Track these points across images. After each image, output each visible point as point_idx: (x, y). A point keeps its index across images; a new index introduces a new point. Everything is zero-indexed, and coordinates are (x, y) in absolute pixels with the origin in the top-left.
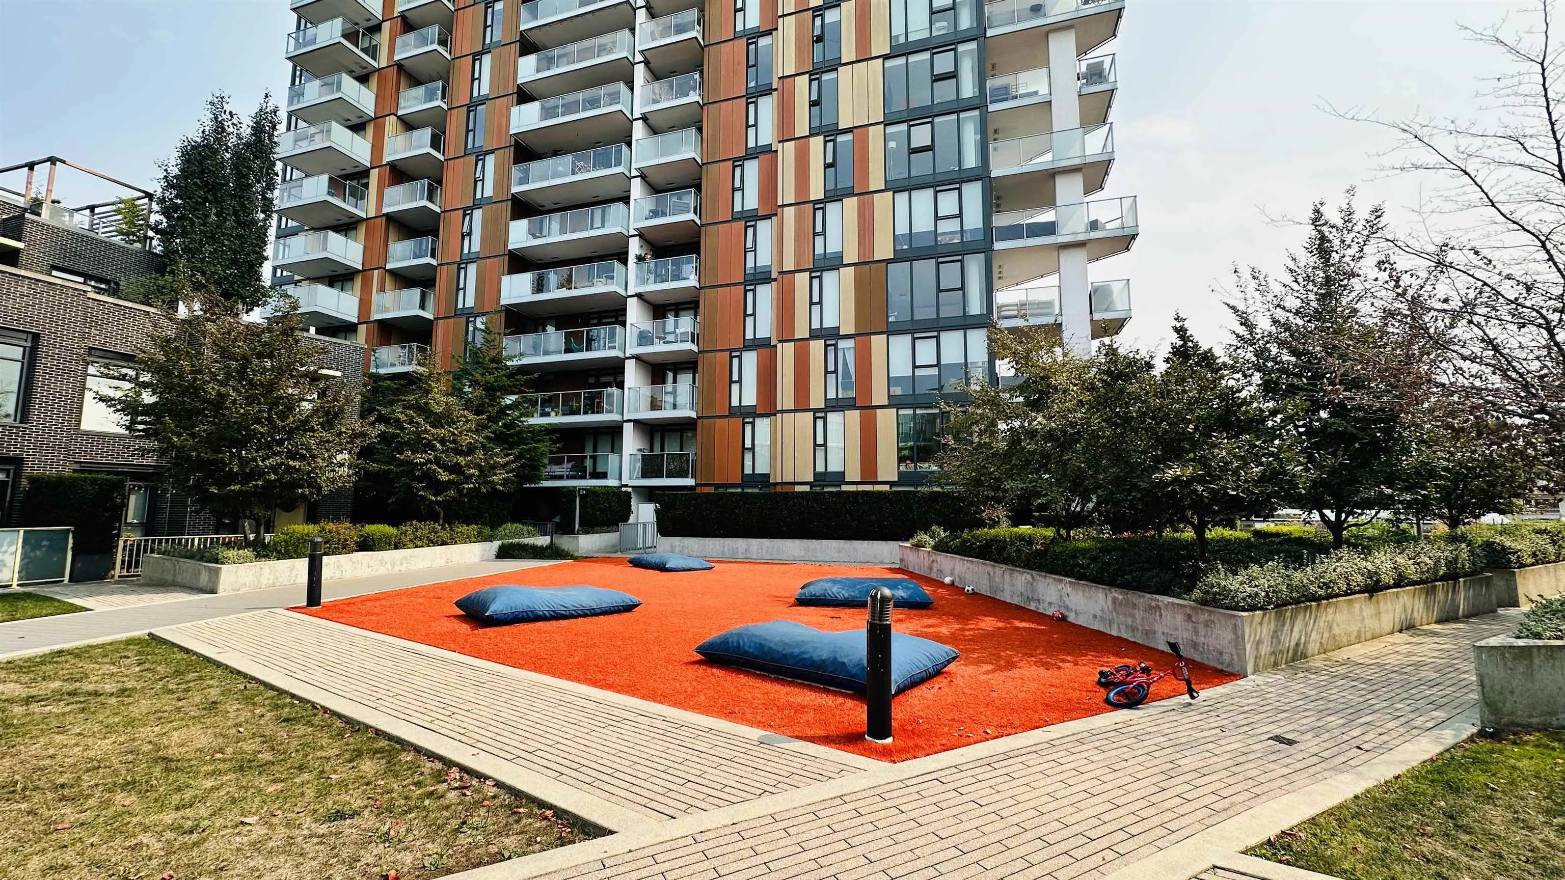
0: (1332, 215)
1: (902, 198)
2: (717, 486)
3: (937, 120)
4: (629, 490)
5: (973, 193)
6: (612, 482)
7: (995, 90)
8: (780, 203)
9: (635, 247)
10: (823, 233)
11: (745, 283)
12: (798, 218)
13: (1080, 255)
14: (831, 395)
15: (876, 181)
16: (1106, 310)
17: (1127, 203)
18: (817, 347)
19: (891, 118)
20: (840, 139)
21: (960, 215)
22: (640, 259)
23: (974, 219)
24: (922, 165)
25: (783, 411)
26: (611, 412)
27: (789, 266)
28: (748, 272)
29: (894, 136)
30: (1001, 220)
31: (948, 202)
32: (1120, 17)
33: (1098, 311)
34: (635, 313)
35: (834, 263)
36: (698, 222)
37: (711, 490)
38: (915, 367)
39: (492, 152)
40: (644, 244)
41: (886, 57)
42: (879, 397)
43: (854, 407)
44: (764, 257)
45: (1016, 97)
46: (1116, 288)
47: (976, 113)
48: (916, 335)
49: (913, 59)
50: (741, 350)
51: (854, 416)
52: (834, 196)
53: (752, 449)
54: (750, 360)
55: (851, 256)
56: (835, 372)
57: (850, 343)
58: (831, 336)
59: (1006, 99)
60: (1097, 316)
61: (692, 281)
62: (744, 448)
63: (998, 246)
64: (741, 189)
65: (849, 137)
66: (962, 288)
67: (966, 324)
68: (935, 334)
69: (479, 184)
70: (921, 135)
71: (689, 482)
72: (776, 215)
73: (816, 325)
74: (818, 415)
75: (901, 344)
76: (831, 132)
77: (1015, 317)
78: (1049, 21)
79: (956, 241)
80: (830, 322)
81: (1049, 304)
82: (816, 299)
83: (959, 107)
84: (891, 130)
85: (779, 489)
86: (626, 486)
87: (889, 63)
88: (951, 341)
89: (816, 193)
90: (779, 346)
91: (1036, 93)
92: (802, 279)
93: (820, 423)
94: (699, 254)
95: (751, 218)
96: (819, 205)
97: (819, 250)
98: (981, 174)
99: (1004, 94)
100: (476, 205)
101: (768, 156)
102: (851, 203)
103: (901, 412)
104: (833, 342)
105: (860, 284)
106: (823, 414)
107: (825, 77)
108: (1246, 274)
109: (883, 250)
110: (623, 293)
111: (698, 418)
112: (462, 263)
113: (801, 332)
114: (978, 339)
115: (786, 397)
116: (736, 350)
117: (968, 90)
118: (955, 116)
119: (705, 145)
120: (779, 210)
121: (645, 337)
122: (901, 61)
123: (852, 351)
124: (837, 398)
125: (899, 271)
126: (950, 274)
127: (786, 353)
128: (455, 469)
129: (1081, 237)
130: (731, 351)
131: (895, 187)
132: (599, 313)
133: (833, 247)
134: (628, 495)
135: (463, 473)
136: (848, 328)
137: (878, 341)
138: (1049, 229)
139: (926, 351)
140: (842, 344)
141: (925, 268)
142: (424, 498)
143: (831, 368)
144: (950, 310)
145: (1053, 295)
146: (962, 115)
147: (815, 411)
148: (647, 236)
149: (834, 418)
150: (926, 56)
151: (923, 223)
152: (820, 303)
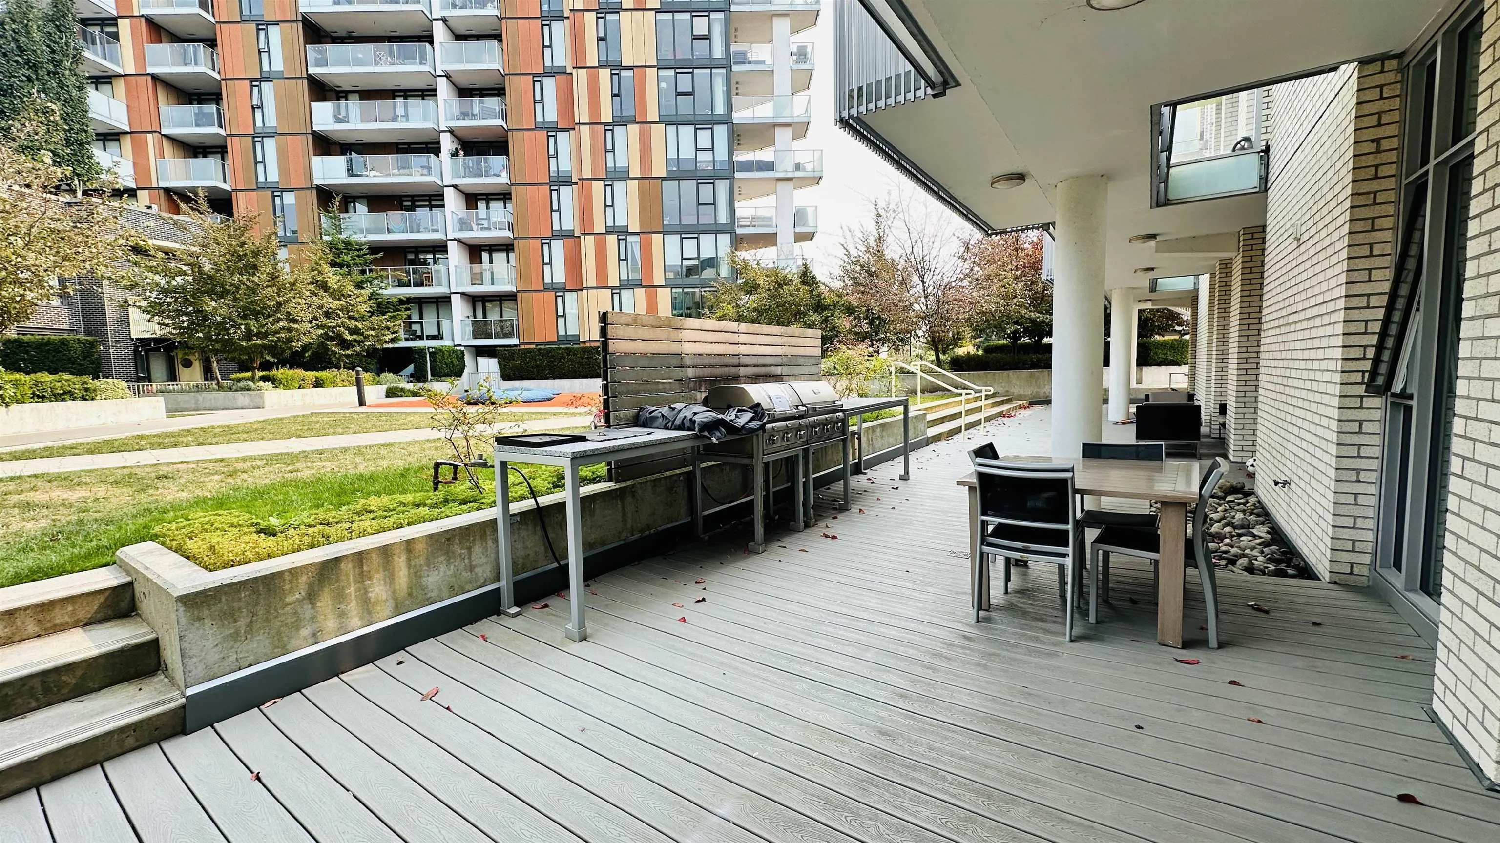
0: (881, 204)
1: (672, 129)
2: (537, 344)
3: (696, 71)
4: (462, 348)
5: (721, 132)
6: (446, 343)
7: (736, 53)
8: (577, 121)
9: (447, 144)
10: (613, 150)
11: (550, 184)
12: (593, 135)
13: (789, 185)
14: (624, 277)
15: (653, 115)
16: (803, 226)
17: (817, 154)
18: (612, 239)
19: (663, 64)
20: (624, 73)
21: (713, 149)
22: (455, 154)
23: (722, 153)
24: (685, 106)
25: (587, 288)
26: (440, 285)
27: (587, 174)
28: (552, 175)
29: (665, 78)
30: (741, 156)
31: (704, 138)
32: (818, 15)
33: (799, 226)
34: (452, 201)
35: (623, 176)
36: (505, 126)
37: (534, 346)
38: (683, 258)
39: (276, 23)
40: (455, 140)
41: (657, 11)
42: (659, 280)
43: (641, 286)
44: (565, 164)
45: (750, 63)
46: (810, 212)
47: (724, 71)
48: (683, 236)
49: (678, 16)
50: (550, 238)
51: (641, 293)
52: (621, 121)
53: (564, 316)
54: (558, 246)
55: (635, 172)
56: (626, 259)
57: (636, 239)
58: (622, 232)
59: (744, 63)
60: (798, 230)
61: (504, 179)
62: (557, 316)
63: (737, 175)
64: (542, 102)
65: (630, 73)
66: (714, 204)
67: (716, 230)
68: (696, 235)
69: (265, 56)
70: (685, 82)
71: (514, 341)
72: (574, 129)
73: (610, 223)
74: (614, 291)
75: (673, 241)
76: (616, 67)
77: (749, 226)
78: (773, 8)
79: (710, 168)
80: (621, 222)
81: (770, 219)
82: (609, 203)
83: (711, 65)
84: (662, 73)
85: (588, 345)
86: (460, 345)
87: (661, 16)
88: (707, 241)
89: (607, 117)
90: (582, 237)
91: (763, 62)
92: (598, 186)
93: (616, 297)
94: (507, 154)
95: (552, 130)
96: (609, 127)
97: (610, 164)
98: (726, 120)
99: (742, 59)
100: (266, 78)
101: (564, 77)
102: (634, 129)
103: (674, 290)
104: (624, 237)
105: (642, 195)
106: (618, 291)
107: (609, 17)
108: (845, 229)
109: (660, 170)
110: (440, 183)
111: (518, 291)
112: (258, 137)
113: (599, 228)
114: (725, 240)
115: (590, 277)
116: (546, 238)
117: (718, 52)
118: (708, 71)
119: (506, 57)
120: (577, 127)
121: (465, 223)
122: (669, 16)
123: (638, 245)
124: (628, 280)
125: (670, 186)
126: (706, 192)
127: (588, 244)
128: (354, 331)
129: (790, 175)
130: (542, 239)
131: (667, 121)
132: (412, 196)
133: (621, 163)
134: (463, 352)
135: (362, 334)
136: (634, 227)
137: (657, 238)
138: (769, 166)
139: (690, 248)
140: (630, 239)
141: (689, 186)
142: (335, 353)
143: (623, 257)
144: (706, 219)
145: (770, 213)
146: (714, 71)
147: (613, 288)
148: (456, 133)
149: (626, 294)
150: (687, 16)
151: (687, 152)
152: (612, 206)
